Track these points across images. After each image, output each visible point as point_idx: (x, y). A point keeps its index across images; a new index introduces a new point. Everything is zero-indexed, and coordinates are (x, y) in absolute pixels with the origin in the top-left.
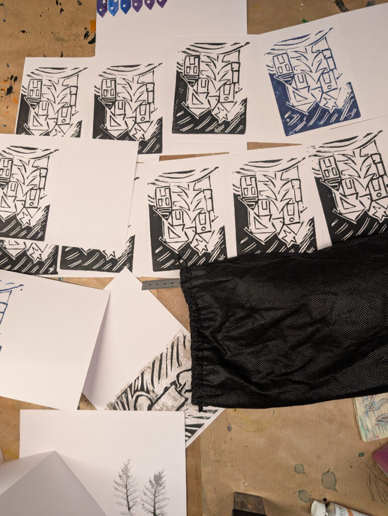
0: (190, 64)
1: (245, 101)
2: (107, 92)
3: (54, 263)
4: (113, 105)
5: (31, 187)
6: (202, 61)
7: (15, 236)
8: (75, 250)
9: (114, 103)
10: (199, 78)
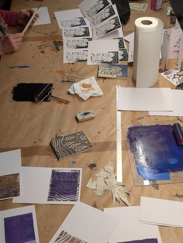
3: (123, 50)
5: (103, 56)
7: (118, 57)
8: (119, 47)
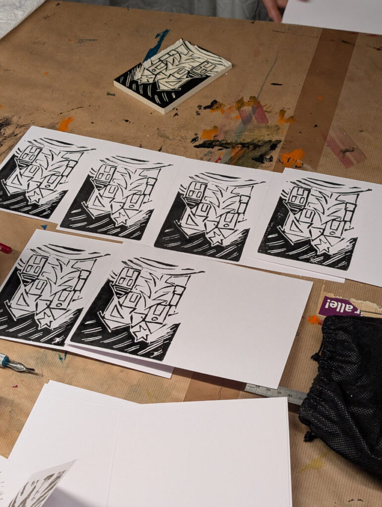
0: (297, 194)
1: (355, 240)
2: (193, 193)
3: (65, 333)
4: (195, 206)
6: (311, 195)
9: (198, 204)
10: (304, 208)
